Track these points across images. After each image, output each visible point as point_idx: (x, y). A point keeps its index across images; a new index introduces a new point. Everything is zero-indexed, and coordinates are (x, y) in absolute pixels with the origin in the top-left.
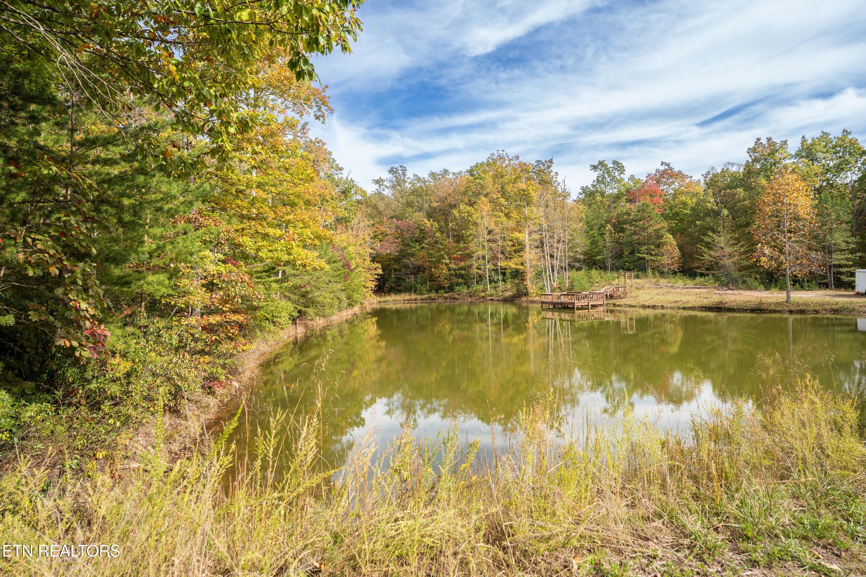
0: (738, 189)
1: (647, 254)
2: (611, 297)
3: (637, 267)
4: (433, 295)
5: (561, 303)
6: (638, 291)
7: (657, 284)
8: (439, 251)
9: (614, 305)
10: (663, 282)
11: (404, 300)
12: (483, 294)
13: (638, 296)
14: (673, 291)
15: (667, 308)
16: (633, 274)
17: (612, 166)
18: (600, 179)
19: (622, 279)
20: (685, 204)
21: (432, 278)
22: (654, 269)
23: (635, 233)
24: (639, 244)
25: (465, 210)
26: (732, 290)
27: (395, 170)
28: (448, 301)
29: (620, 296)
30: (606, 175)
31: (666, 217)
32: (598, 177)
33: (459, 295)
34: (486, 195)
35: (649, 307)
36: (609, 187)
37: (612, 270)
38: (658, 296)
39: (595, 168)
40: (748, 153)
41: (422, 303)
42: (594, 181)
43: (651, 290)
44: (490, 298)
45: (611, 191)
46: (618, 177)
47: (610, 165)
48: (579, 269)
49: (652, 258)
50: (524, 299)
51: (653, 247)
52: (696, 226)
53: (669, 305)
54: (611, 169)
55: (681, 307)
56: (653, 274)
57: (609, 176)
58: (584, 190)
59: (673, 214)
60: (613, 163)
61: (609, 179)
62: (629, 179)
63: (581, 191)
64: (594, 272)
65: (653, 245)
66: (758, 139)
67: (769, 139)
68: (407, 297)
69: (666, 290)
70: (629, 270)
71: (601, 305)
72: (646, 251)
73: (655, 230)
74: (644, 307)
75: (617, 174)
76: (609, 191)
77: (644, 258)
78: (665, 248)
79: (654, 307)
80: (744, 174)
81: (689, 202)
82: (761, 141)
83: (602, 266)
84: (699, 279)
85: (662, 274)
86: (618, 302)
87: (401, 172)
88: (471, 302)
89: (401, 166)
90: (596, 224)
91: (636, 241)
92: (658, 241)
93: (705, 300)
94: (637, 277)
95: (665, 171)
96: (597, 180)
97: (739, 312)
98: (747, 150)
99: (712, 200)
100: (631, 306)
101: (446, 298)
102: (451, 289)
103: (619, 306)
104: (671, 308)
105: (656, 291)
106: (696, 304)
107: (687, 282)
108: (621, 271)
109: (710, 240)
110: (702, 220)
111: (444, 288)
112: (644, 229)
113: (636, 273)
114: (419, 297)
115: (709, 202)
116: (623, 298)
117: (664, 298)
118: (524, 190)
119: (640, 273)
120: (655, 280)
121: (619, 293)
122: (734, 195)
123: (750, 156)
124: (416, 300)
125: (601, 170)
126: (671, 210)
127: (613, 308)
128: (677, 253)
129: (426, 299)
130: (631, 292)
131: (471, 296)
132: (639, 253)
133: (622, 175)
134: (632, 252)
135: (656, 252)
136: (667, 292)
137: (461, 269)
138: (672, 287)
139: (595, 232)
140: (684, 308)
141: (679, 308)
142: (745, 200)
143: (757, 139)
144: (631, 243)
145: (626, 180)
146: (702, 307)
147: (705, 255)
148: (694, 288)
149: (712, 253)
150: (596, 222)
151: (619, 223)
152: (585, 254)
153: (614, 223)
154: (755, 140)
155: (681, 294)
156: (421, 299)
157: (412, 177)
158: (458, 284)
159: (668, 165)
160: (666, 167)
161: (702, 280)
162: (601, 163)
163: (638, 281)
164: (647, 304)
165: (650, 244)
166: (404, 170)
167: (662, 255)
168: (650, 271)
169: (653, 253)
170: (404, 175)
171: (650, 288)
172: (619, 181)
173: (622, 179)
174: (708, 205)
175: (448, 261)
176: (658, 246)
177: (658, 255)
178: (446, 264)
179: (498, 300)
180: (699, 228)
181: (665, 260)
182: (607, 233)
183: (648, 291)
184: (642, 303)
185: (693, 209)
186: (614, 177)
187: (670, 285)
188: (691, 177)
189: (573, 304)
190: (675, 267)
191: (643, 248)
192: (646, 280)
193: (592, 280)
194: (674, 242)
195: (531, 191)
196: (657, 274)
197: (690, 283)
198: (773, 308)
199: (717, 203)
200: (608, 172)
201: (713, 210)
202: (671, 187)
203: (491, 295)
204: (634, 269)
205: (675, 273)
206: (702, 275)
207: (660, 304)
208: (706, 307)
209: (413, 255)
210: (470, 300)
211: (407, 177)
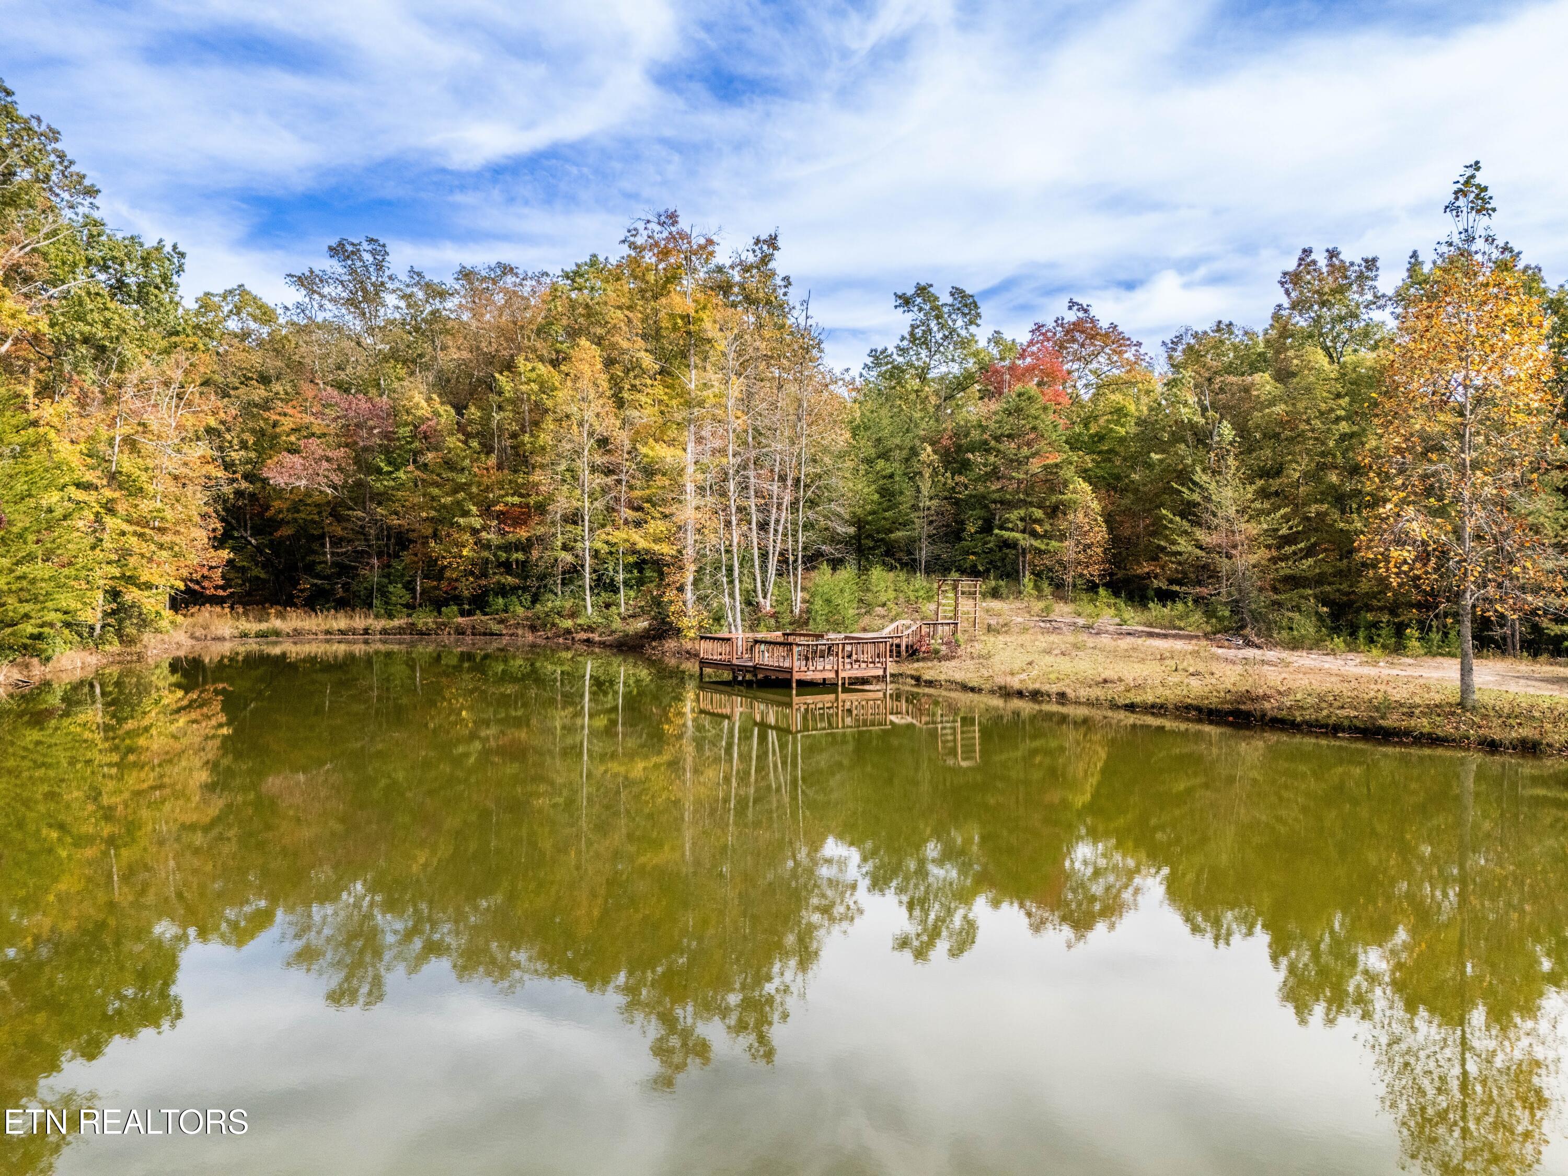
0: (1257, 377)
1: (1023, 532)
2: (913, 653)
3: (996, 568)
4: (425, 619)
5: (755, 669)
6: (991, 639)
7: (1045, 616)
8: (455, 491)
9: (918, 679)
10: (1062, 611)
11: (328, 632)
12: (568, 623)
13: (988, 656)
14: (1091, 641)
15: (1077, 703)
16: (981, 586)
17: (950, 300)
18: (919, 332)
19: (947, 601)
20: (1120, 412)
21: (433, 570)
22: (1038, 575)
23: (994, 474)
24: (1002, 502)
25: (533, 375)
26: (1259, 647)
27: (350, 248)
28: (469, 639)
29: (937, 652)
30: (933, 324)
31: (1074, 443)
32: (913, 327)
33: (501, 622)
34: (599, 341)
35: (1020, 694)
36: (937, 357)
37: (929, 571)
38: (1049, 659)
39: (905, 301)
40: (1282, 284)
41: (384, 642)
42: (903, 339)
43: (1026, 638)
44: (583, 636)
45: (944, 369)
46: (963, 333)
47: (945, 298)
48: (836, 564)
49: (1037, 543)
50: (671, 644)
51: (1038, 513)
52: (1150, 466)
53: (1083, 693)
54: (946, 309)
55: (1121, 702)
56: (1037, 587)
57: (942, 326)
58: (877, 358)
59: (1092, 436)
60: (952, 294)
61: (939, 336)
62: (989, 341)
63: (869, 360)
64: (877, 573)
65: (1039, 507)
66: (1307, 252)
67: (1332, 254)
68: (341, 622)
69: (1071, 638)
70: (974, 573)
71: (877, 678)
72: (1021, 525)
73: (1046, 467)
74: (1006, 693)
75: (960, 323)
76: (939, 370)
77: (1013, 545)
78: (1071, 517)
79: (1035, 695)
80: (1267, 341)
81: (1132, 408)
82: (1313, 256)
83: (905, 559)
84: (1156, 610)
85: (1059, 587)
86: (929, 670)
87: (367, 257)
88: (533, 646)
89: (371, 241)
90: (900, 448)
91: (996, 496)
92: (1054, 499)
93: (1194, 682)
94: (995, 594)
95: (1077, 326)
96: (912, 334)
97: (1310, 733)
98: (1279, 276)
99: (1192, 399)
100: (965, 688)
101: (460, 631)
102: (479, 603)
103: (930, 683)
104: (1089, 703)
105: (1043, 641)
106: (1170, 695)
107: (1126, 616)
108: (955, 575)
109: (1196, 497)
110: (1163, 451)
111: (457, 599)
112: (1018, 462)
113: (993, 583)
114: (381, 624)
115: (1186, 404)
116: (947, 658)
117: (1065, 665)
118: (686, 318)
119: (1002, 583)
120: (1041, 605)
121: (935, 643)
122: (1247, 390)
123: (1287, 293)
124: (366, 631)
125: (920, 310)
126: (1086, 426)
127: (915, 690)
128: (1100, 534)
129: (401, 631)
130: (972, 640)
131: (533, 628)
132: (1001, 528)
133: (973, 329)
134: (987, 528)
135: (1048, 527)
136: (1076, 647)
137: (519, 546)
138: (1088, 627)
139: (895, 467)
140: (1131, 707)
141: (1114, 706)
142: (1272, 403)
143: (1304, 251)
144: (981, 501)
145: (982, 343)
146: (1188, 707)
147: (1181, 541)
148: (1151, 635)
149: (1201, 535)
150: (898, 441)
151: (959, 448)
152: (859, 523)
153: (947, 450)
154: (1299, 253)
155: (1114, 654)
156: (384, 631)
157: (404, 277)
158: (503, 591)
159: (1086, 311)
160: (1081, 314)
161: (1166, 611)
162: (923, 290)
163: (995, 604)
164: (1015, 683)
165: (1031, 504)
166: (379, 252)
167: (1062, 537)
168: (1027, 580)
169: (1038, 528)
170: (379, 267)
171: (1025, 630)
172: (964, 343)
173: (972, 339)
174: (1183, 410)
175: (477, 522)
176: (1054, 511)
177: (1050, 538)
178: (475, 532)
179: (603, 644)
180: (1157, 470)
181: (1068, 549)
182: (927, 473)
183: (1023, 638)
184: (1000, 680)
185: (1140, 422)
186: (953, 331)
187: (1081, 621)
188: (1139, 344)
189: (790, 671)
190: (1095, 571)
191: (1014, 515)
192: (1018, 604)
193: (869, 597)
194: (1095, 505)
195: (707, 325)
196: (1047, 589)
197: (1133, 617)
198: (1423, 724)
199: (1204, 409)
200: (938, 317)
201: (1192, 426)
202: (1090, 366)
203: (590, 629)
204: (987, 571)
205: (1092, 588)
206: (1165, 597)
207: (1054, 689)
208: (1199, 709)
209: (382, 498)
210: (530, 637)
211: (387, 273)
